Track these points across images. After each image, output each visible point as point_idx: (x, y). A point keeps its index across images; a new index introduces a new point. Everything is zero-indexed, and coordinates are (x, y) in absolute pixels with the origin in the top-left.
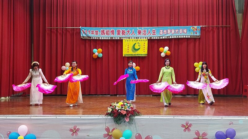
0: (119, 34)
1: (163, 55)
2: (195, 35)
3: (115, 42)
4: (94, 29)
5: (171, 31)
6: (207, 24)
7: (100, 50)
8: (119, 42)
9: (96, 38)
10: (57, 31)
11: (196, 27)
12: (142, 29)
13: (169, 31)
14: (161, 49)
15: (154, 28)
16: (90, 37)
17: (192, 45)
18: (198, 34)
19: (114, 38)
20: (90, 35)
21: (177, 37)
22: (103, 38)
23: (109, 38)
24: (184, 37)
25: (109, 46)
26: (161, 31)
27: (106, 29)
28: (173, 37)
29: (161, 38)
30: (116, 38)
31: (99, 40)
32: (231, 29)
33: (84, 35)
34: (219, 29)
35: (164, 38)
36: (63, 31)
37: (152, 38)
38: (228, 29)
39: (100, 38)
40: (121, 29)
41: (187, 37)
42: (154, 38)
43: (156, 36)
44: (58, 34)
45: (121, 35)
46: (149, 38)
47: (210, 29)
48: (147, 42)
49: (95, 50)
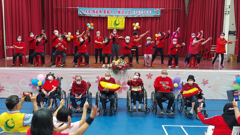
0: (105, 13)
1: (135, 28)
2: (157, 15)
3: (102, 19)
4: (88, 9)
5: (141, 12)
6: (165, 7)
7: (92, 24)
8: (105, 19)
9: (89, 16)
10: (61, 10)
11: (157, 9)
12: (121, 10)
13: (139, 12)
14: (134, 24)
15: (129, 9)
16: (85, 15)
17: (154, 22)
18: (159, 14)
19: (101, 16)
20: (85, 13)
21: (145, 16)
22: (94, 16)
23: (98, 16)
24: (150, 16)
25: (98, 22)
26: (134, 11)
27: (96, 9)
28: (142, 16)
29: (134, 16)
30: (103, 16)
31: (91, 17)
32: (181, 12)
33: (81, 14)
34: (173, 11)
35: (136, 16)
36: (65, 10)
37: (128, 16)
38: (179, 11)
39: (92, 16)
40: (107, 9)
41: (151, 16)
42: (129, 16)
43: (130, 15)
44: (62, 12)
45: (106, 14)
46: (126, 16)
47: (167, 11)
48: (124, 19)
49: (88, 24)
